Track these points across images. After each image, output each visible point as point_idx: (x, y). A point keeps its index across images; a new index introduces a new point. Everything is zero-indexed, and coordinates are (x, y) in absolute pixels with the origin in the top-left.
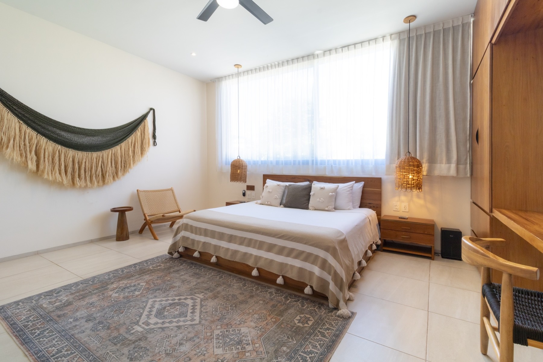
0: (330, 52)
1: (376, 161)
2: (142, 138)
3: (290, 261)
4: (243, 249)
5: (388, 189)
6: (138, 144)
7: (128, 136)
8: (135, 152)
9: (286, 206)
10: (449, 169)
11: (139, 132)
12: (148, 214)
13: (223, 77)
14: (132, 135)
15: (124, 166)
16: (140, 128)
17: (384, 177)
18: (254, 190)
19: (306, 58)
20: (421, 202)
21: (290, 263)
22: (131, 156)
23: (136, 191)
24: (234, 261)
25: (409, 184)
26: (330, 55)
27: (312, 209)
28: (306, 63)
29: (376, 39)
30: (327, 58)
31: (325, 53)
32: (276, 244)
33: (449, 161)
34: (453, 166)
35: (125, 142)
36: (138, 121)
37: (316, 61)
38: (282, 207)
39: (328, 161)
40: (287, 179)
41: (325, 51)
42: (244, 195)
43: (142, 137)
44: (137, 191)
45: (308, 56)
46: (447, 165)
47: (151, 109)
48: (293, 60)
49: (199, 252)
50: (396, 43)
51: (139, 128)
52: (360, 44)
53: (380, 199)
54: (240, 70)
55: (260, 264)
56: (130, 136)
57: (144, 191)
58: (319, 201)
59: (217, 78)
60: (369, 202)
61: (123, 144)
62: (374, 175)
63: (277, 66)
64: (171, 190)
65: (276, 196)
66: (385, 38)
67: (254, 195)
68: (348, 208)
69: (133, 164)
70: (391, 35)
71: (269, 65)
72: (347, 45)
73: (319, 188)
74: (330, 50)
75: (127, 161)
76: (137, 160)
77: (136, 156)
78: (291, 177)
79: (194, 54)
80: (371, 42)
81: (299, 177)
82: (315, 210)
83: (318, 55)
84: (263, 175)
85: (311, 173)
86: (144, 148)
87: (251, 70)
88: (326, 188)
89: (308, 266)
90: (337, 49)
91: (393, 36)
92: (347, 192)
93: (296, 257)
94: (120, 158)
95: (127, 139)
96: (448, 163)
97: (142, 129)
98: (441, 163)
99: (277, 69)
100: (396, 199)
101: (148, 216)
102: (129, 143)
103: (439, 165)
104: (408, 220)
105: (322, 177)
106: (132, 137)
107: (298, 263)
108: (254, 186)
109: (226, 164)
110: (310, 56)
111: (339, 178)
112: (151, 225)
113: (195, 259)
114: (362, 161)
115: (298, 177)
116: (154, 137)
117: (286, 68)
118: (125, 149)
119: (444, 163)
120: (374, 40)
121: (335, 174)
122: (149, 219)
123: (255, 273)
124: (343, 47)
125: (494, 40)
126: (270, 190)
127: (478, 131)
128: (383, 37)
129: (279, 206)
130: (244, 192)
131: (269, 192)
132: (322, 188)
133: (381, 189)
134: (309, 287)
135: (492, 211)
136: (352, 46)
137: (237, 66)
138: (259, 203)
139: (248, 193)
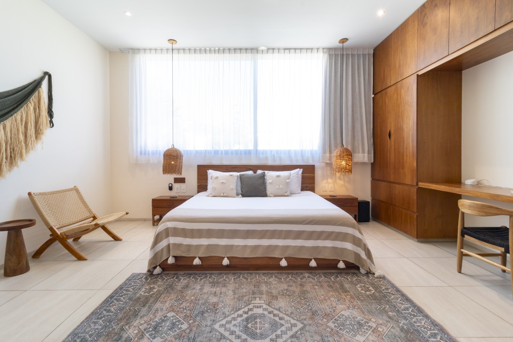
0: (273, 51)
1: (312, 151)
2: (35, 115)
3: (321, 243)
4: (265, 242)
5: (318, 173)
6: (31, 123)
7: (16, 110)
8: (28, 135)
9: (244, 196)
10: (364, 157)
11: (32, 105)
12: (57, 227)
13: (140, 49)
14: (22, 109)
15: (11, 156)
16: (33, 99)
17: (317, 165)
18: (184, 182)
19: (250, 50)
20: (342, 182)
21: (321, 245)
22: (21, 141)
23: (28, 196)
24: (254, 257)
25: (347, 169)
26: (273, 53)
27: (272, 196)
28: (249, 55)
29: (312, 49)
30: (270, 55)
31: (269, 50)
32: (304, 230)
33: (363, 152)
34: (366, 155)
35: (10, 118)
36: (28, 89)
37: (260, 55)
38: (241, 197)
39: (271, 151)
40: (227, 169)
41: (268, 49)
42: (171, 188)
43: (37, 114)
44: (30, 194)
45: (252, 49)
46: (363, 154)
47: (46, 73)
48: (235, 49)
49: (200, 258)
50: (326, 56)
51: (31, 99)
52: (300, 50)
53: (314, 183)
54: (175, 46)
55: (289, 253)
56: (18, 111)
57: (40, 194)
58: (279, 188)
59: (132, 49)
60: (306, 186)
61: (8, 122)
62: (311, 163)
63: (217, 52)
64: (76, 189)
65: (232, 187)
66: (319, 50)
67: (184, 188)
68: (298, 192)
69: (26, 152)
70: (323, 49)
71: (208, 49)
72: (289, 48)
73: (275, 176)
74: (273, 49)
75: (15, 149)
76: (32, 148)
77: (30, 141)
78: (232, 167)
79: (128, 14)
80: (308, 50)
81: (241, 167)
82: (275, 196)
83: (262, 51)
84: (198, 165)
85: (254, 162)
86: (39, 130)
87: (184, 49)
88: (281, 176)
89: (339, 244)
90: (280, 50)
91: (324, 50)
92: (296, 178)
93: (326, 239)
94: (4, 145)
95: (14, 114)
96: (363, 153)
97: (36, 101)
98: (359, 153)
99: (217, 55)
100: (325, 181)
101: (57, 229)
102: (18, 121)
103: (357, 154)
104: (337, 197)
105: (264, 165)
106: (22, 113)
107: (329, 243)
108: (185, 178)
109: (141, 154)
110: (254, 50)
111: (280, 166)
112: (66, 241)
113: (197, 267)
114: (302, 151)
115: (239, 166)
116: (50, 114)
117: (227, 55)
118: (11, 131)
119: (361, 153)
120: (311, 50)
121: (277, 163)
122: (61, 234)
123: (284, 263)
124: (285, 49)
125: (420, 73)
126: (224, 181)
127: (391, 132)
128: (318, 49)
129: (236, 196)
130: (170, 185)
131: (223, 183)
132: (278, 176)
133: (314, 174)
134: (341, 262)
135: (417, 184)
136: (292, 50)
137: (172, 41)
138: (212, 196)
139: (176, 186)
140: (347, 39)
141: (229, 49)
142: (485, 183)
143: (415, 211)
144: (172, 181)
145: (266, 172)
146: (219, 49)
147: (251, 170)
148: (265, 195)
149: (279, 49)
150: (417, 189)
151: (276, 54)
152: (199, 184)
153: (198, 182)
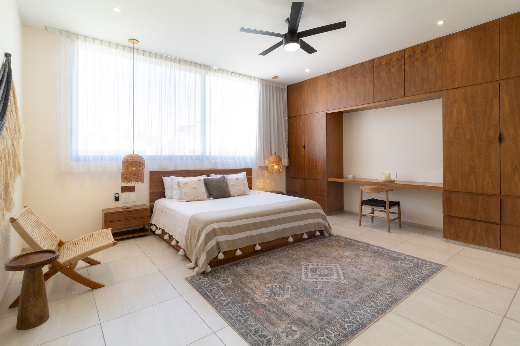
0: (223, 72)
9: (214, 198)
18: (134, 191)
19: (204, 67)
21: (308, 223)
27: (235, 196)
30: (220, 75)
31: (219, 70)
38: (212, 199)
42: (117, 199)
44: (13, 220)
47: (8, 55)
49: (240, 249)
50: (260, 84)
52: (242, 76)
53: (252, 183)
54: (136, 46)
55: (293, 232)
58: (240, 188)
67: (134, 198)
70: (258, 79)
73: (235, 179)
74: (223, 70)
78: (186, 172)
82: (238, 196)
84: (150, 172)
85: (206, 166)
88: (239, 178)
89: (315, 221)
92: (244, 179)
93: (310, 218)
99: (173, 63)
100: (258, 181)
105: (215, 170)
108: (134, 186)
110: (207, 67)
115: (192, 172)
122: (64, 264)
123: (291, 240)
124: (232, 72)
125: (328, 112)
126: (196, 186)
127: (305, 146)
128: (255, 78)
129: (207, 199)
130: (117, 195)
131: (194, 188)
132: (237, 178)
133: (252, 176)
134: (317, 231)
135: (327, 179)
136: (237, 74)
137: (134, 40)
138: (185, 201)
139: (124, 196)
140: (278, 77)
141: (185, 61)
142: (357, 176)
143: (326, 196)
144: (119, 190)
145: (226, 176)
146: (175, 59)
147: (203, 174)
148: (229, 196)
149: (227, 71)
150: (327, 183)
151: (225, 75)
152: (151, 192)
153: (150, 189)
